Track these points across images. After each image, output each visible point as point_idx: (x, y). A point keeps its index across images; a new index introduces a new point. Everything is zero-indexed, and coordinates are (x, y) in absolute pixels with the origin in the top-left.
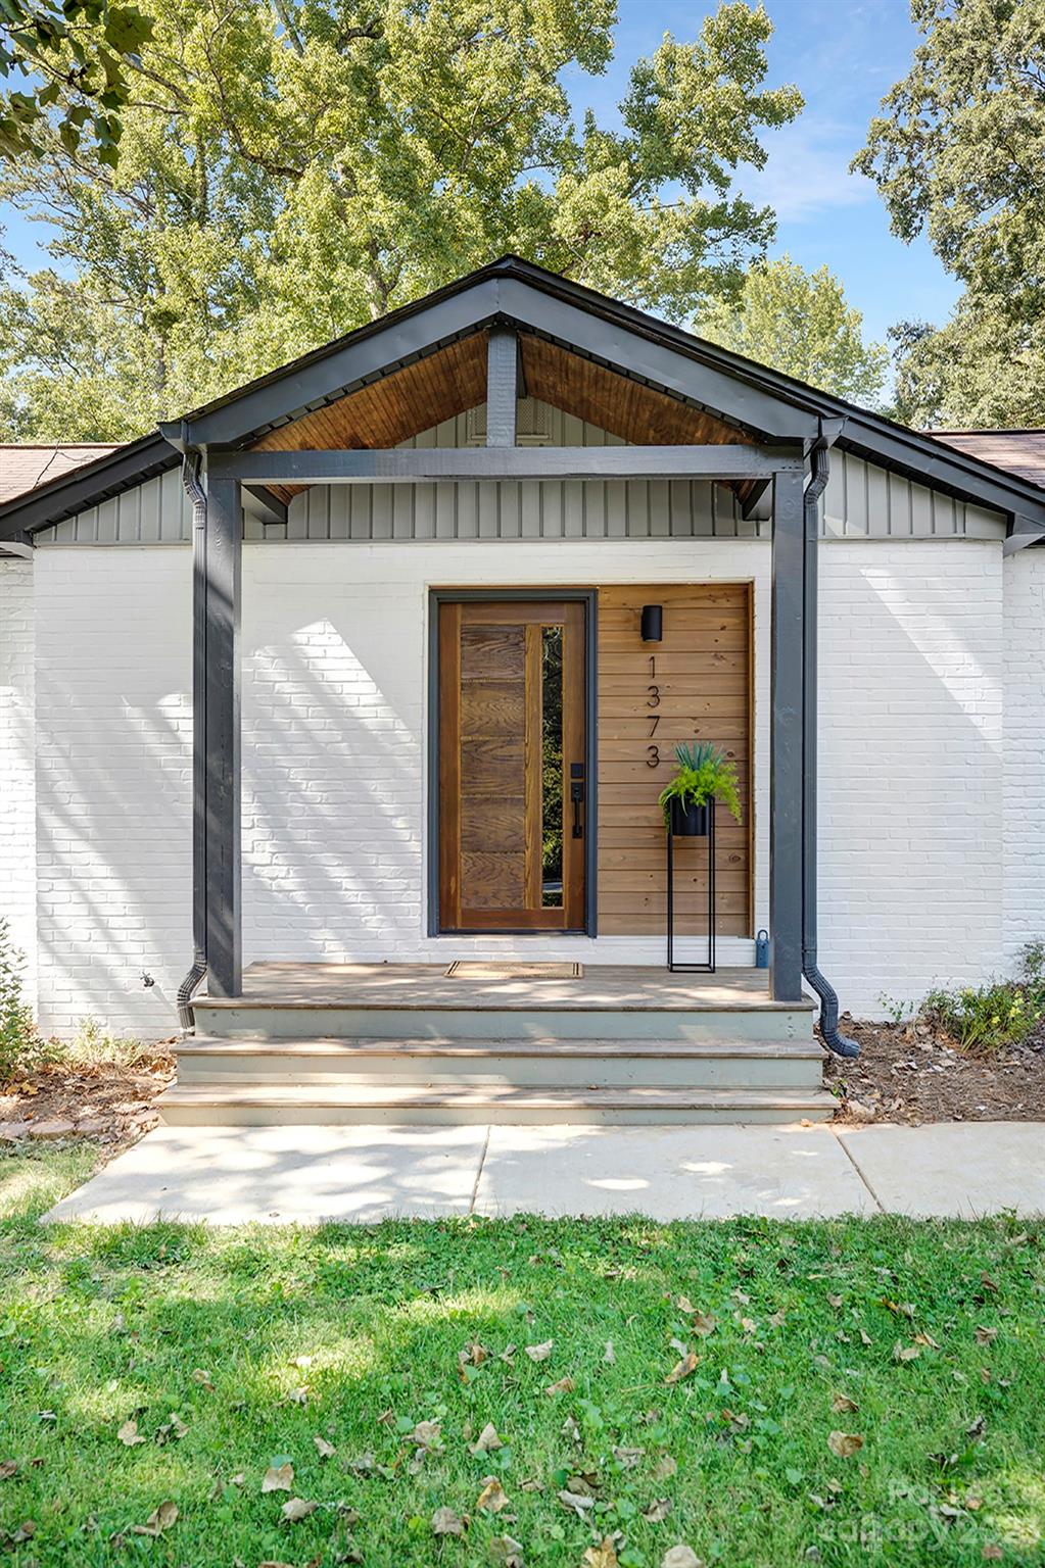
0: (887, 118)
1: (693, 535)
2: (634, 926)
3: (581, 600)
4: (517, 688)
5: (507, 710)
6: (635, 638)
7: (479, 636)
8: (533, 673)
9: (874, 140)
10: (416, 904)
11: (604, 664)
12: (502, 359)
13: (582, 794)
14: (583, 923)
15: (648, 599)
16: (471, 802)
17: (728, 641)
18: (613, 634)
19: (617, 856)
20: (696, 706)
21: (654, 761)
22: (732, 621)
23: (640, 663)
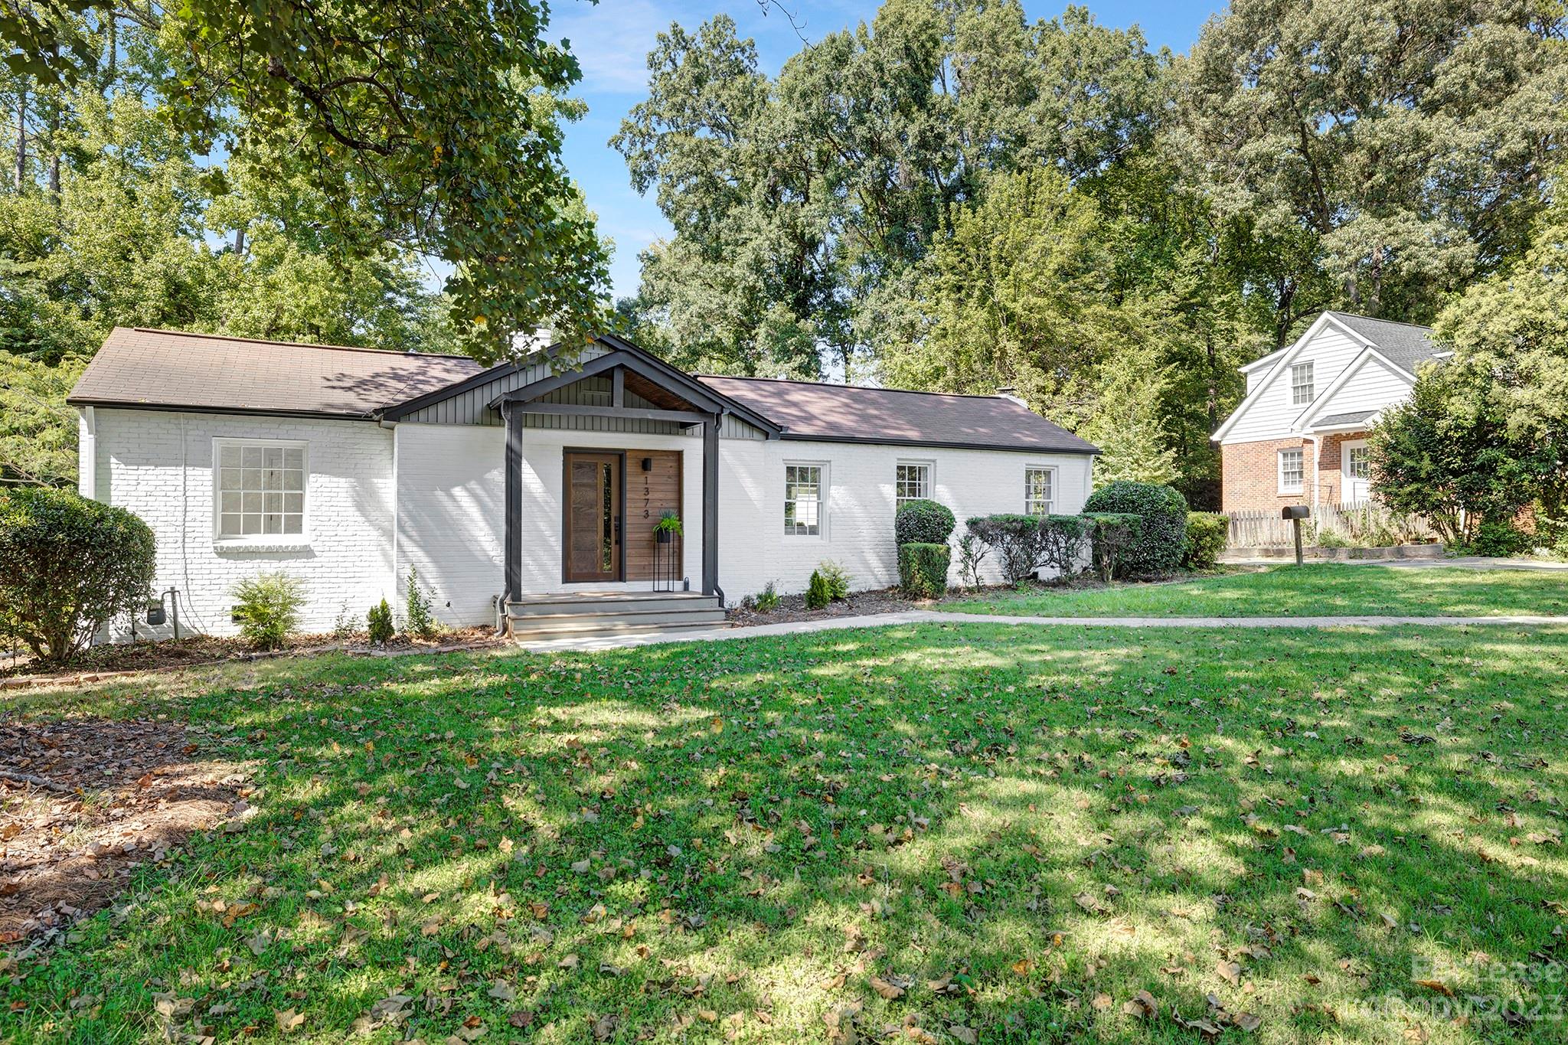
0: (632, 121)
1: (663, 433)
2: (640, 576)
3: (620, 455)
4: (594, 487)
5: (590, 495)
6: (640, 470)
7: (579, 466)
8: (601, 481)
9: (623, 131)
10: (558, 572)
11: (629, 479)
12: (619, 378)
13: (620, 529)
14: (620, 577)
15: (645, 456)
16: (576, 531)
17: (673, 471)
18: (631, 467)
19: (633, 552)
20: (660, 495)
21: (647, 516)
22: (674, 464)
23: (642, 479)
